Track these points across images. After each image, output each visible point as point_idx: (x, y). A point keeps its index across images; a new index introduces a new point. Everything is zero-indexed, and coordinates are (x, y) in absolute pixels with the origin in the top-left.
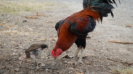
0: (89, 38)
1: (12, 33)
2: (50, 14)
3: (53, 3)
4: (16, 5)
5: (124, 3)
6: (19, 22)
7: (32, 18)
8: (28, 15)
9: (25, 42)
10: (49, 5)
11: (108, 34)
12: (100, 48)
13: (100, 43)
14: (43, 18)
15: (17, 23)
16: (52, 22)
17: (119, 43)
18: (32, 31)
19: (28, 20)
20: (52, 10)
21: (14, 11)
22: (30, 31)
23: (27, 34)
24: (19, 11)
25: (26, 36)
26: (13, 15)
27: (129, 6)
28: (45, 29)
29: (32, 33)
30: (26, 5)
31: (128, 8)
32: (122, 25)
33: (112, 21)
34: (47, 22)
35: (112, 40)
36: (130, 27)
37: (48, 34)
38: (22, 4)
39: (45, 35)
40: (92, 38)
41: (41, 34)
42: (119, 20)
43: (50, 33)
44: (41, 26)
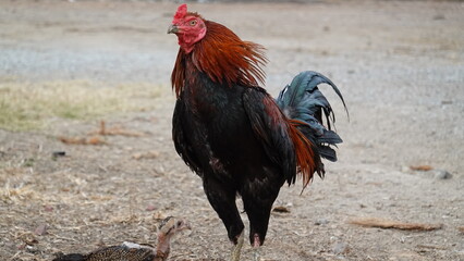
0: (283, 210)
1: (14, 198)
2: (147, 127)
3: (156, 90)
4: (27, 98)
5: (405, 88)
6: (39, 157)
7: (83, 142)
8: (72, 131)
9: (59, 227)
10: (143, 97)
11: (349, 196)
12: (321, 248)
13: (320, 227)
14: (122, 141)
15: (32, 160)
16: (153, 157)
17: (389, 228)
18: (85, 190)
19: (70, 150)
20: (153, 114)
21: (22, 118)
22: (76, 188)
23: (66, 199)
24: (38, 118)
25: (64, 206)
26: (18, 132)
27: (421, 95)
28: (130, 180)
29: (84, 195)
30: (63, 98)
31: (418, 104)
32: (396, 165)
33: (362, 152)
34: (137, 155)
35: (362, 217)
36: (426, 170)
37: (139, 200)
38: (47, 93)
39: (129, 202)
40: (295, 212)
41: (114, 199)
42: (385, 146)
43: (147, 196)
44: (115, 170)
